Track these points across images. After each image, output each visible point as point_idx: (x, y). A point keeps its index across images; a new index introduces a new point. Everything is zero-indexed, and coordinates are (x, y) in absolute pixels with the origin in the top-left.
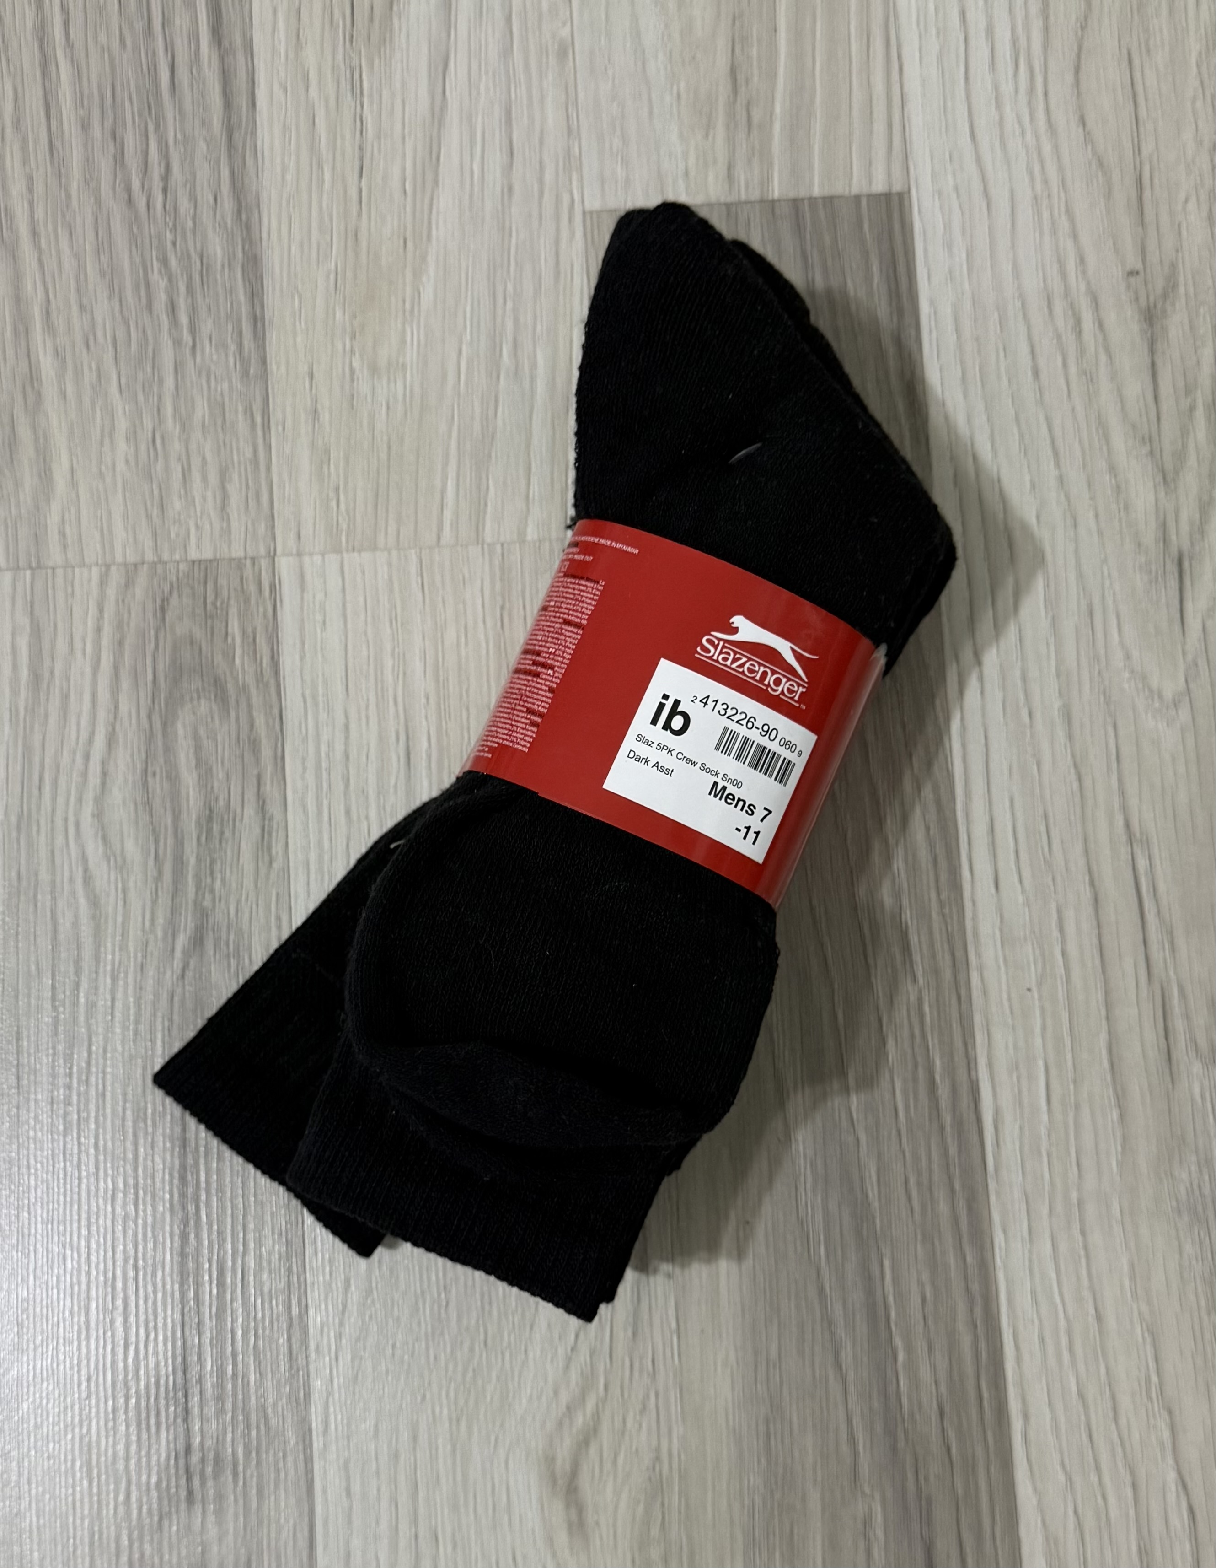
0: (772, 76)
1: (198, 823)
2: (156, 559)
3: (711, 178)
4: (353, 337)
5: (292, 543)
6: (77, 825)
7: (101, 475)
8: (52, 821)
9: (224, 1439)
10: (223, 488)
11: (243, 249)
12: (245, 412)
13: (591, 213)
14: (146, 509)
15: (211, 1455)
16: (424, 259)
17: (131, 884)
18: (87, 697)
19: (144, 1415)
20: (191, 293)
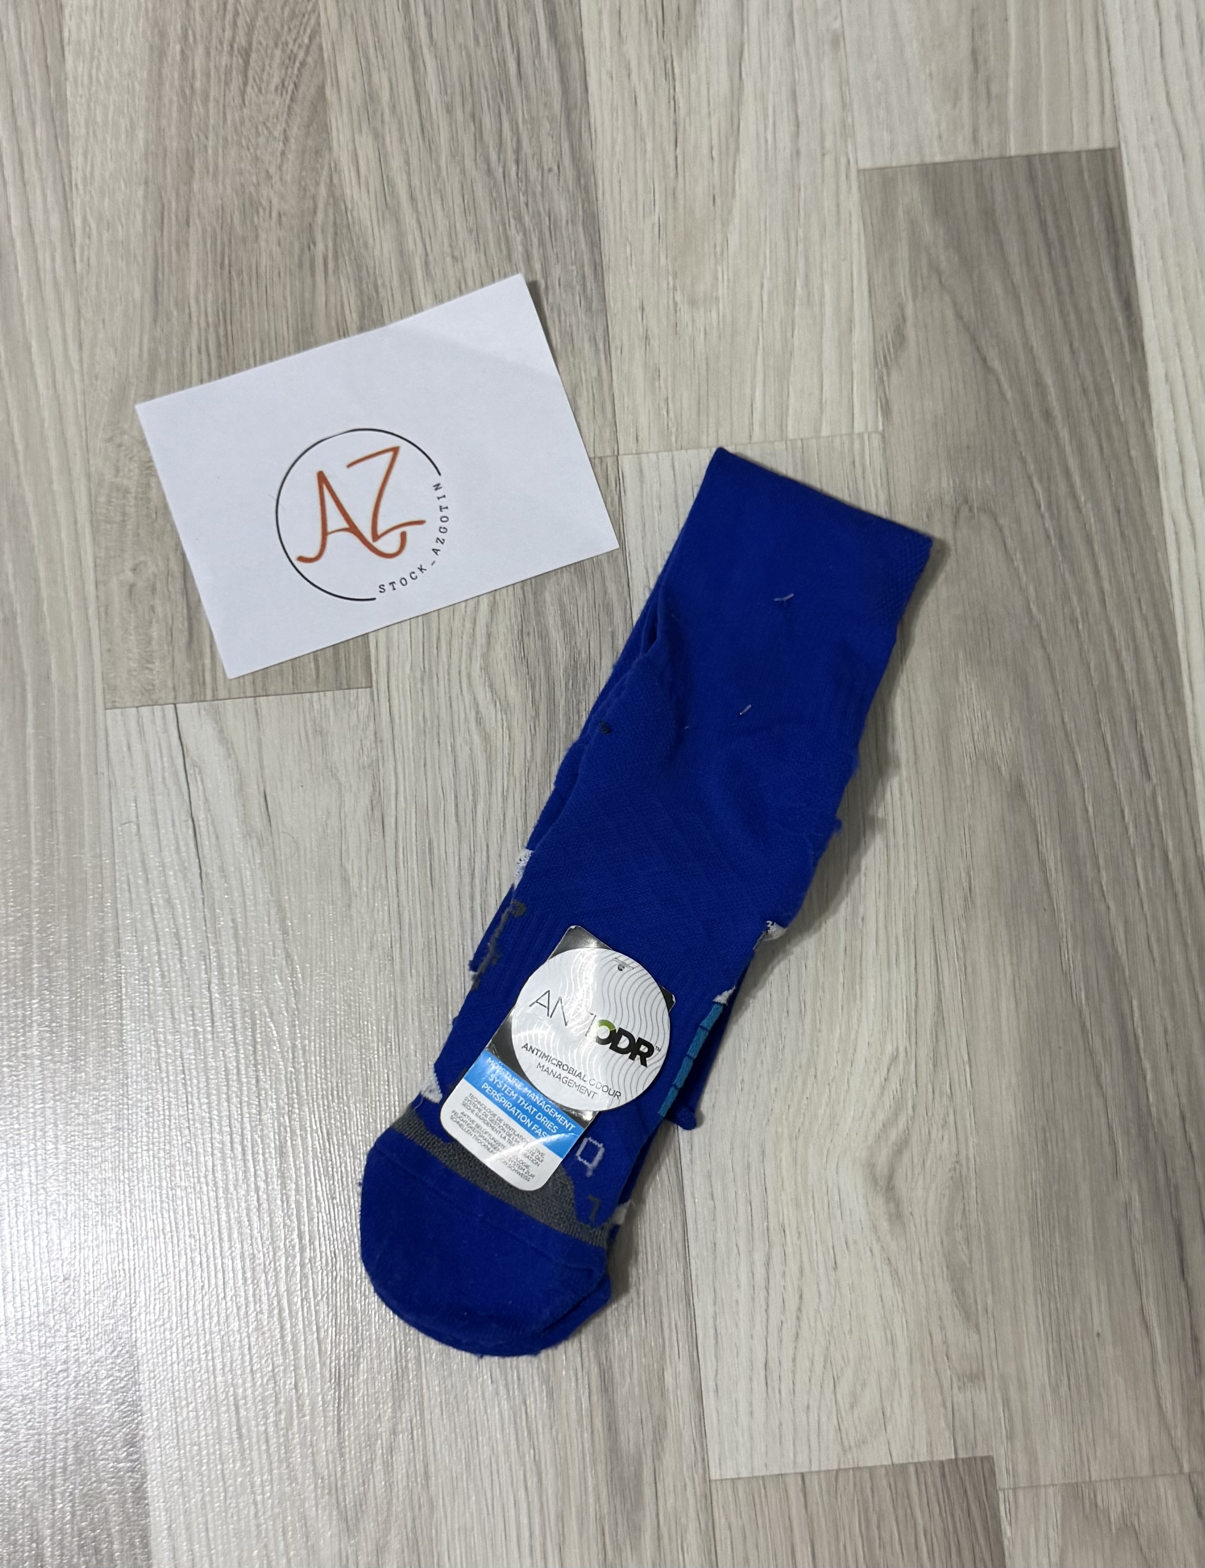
0: (1006, 57)
3: (960, 140)
4: (675, 276)
12: (590, 339)
13: (864, 170)
16: (730, 212)
20: (542, 243)
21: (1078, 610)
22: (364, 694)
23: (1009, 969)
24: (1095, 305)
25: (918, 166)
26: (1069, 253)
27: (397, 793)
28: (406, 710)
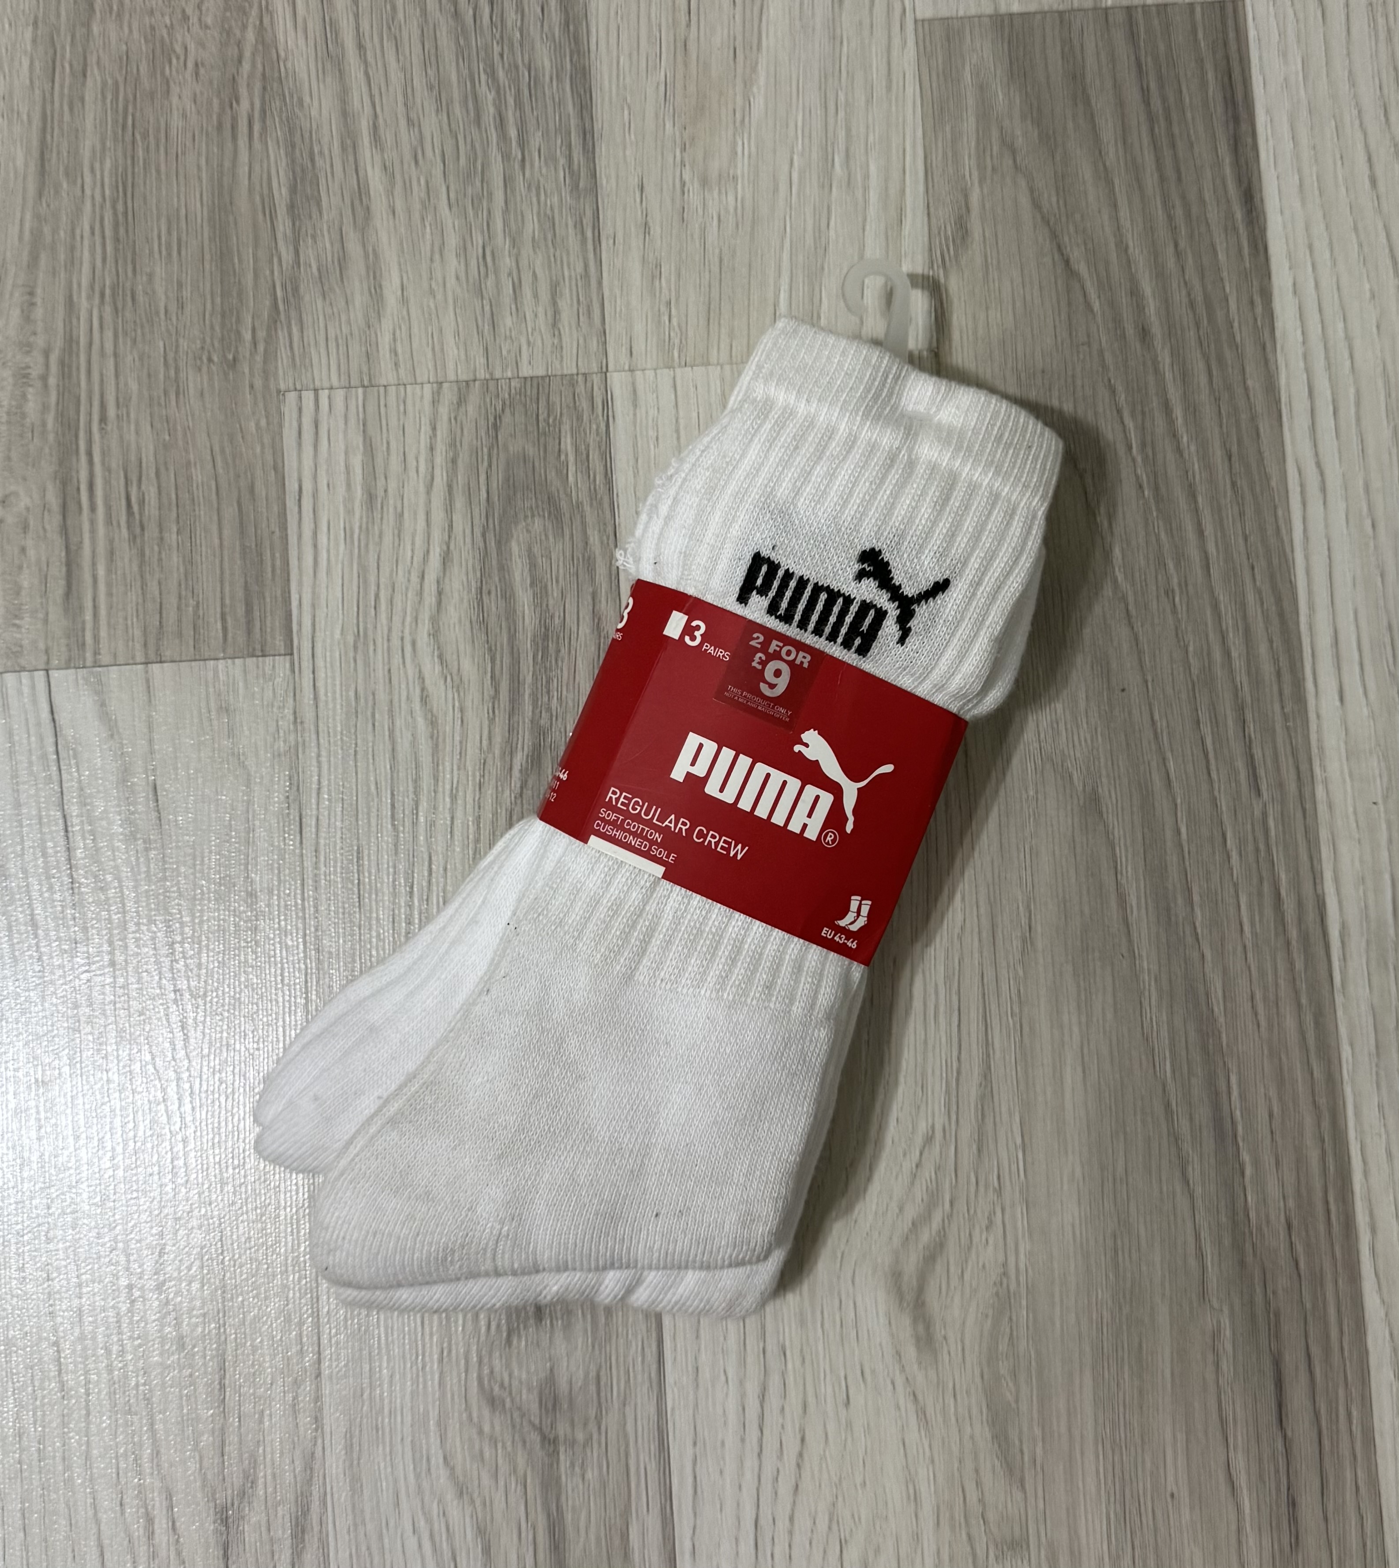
1: (534, 641)
2: (488, 376)
4: (684, 149)
5: (624, 360)
6: (414, 643)
7: (432, 292)
8: (388, 640)
10: (554, 303)
11: (571, 60)
12: (575, 226)
13: (923, 21)
14: (477, 326)
16: (754, 69)
17: (468, 704)
18: (421, 516)
20: (519, 104)
21: (1175, 581)
22: (282, 664)
23: (1076, 1029)
24: (1208, 195)
25: (990, 16)
26: (1176, 130)
27: (319, 789)
28: (334, 685)
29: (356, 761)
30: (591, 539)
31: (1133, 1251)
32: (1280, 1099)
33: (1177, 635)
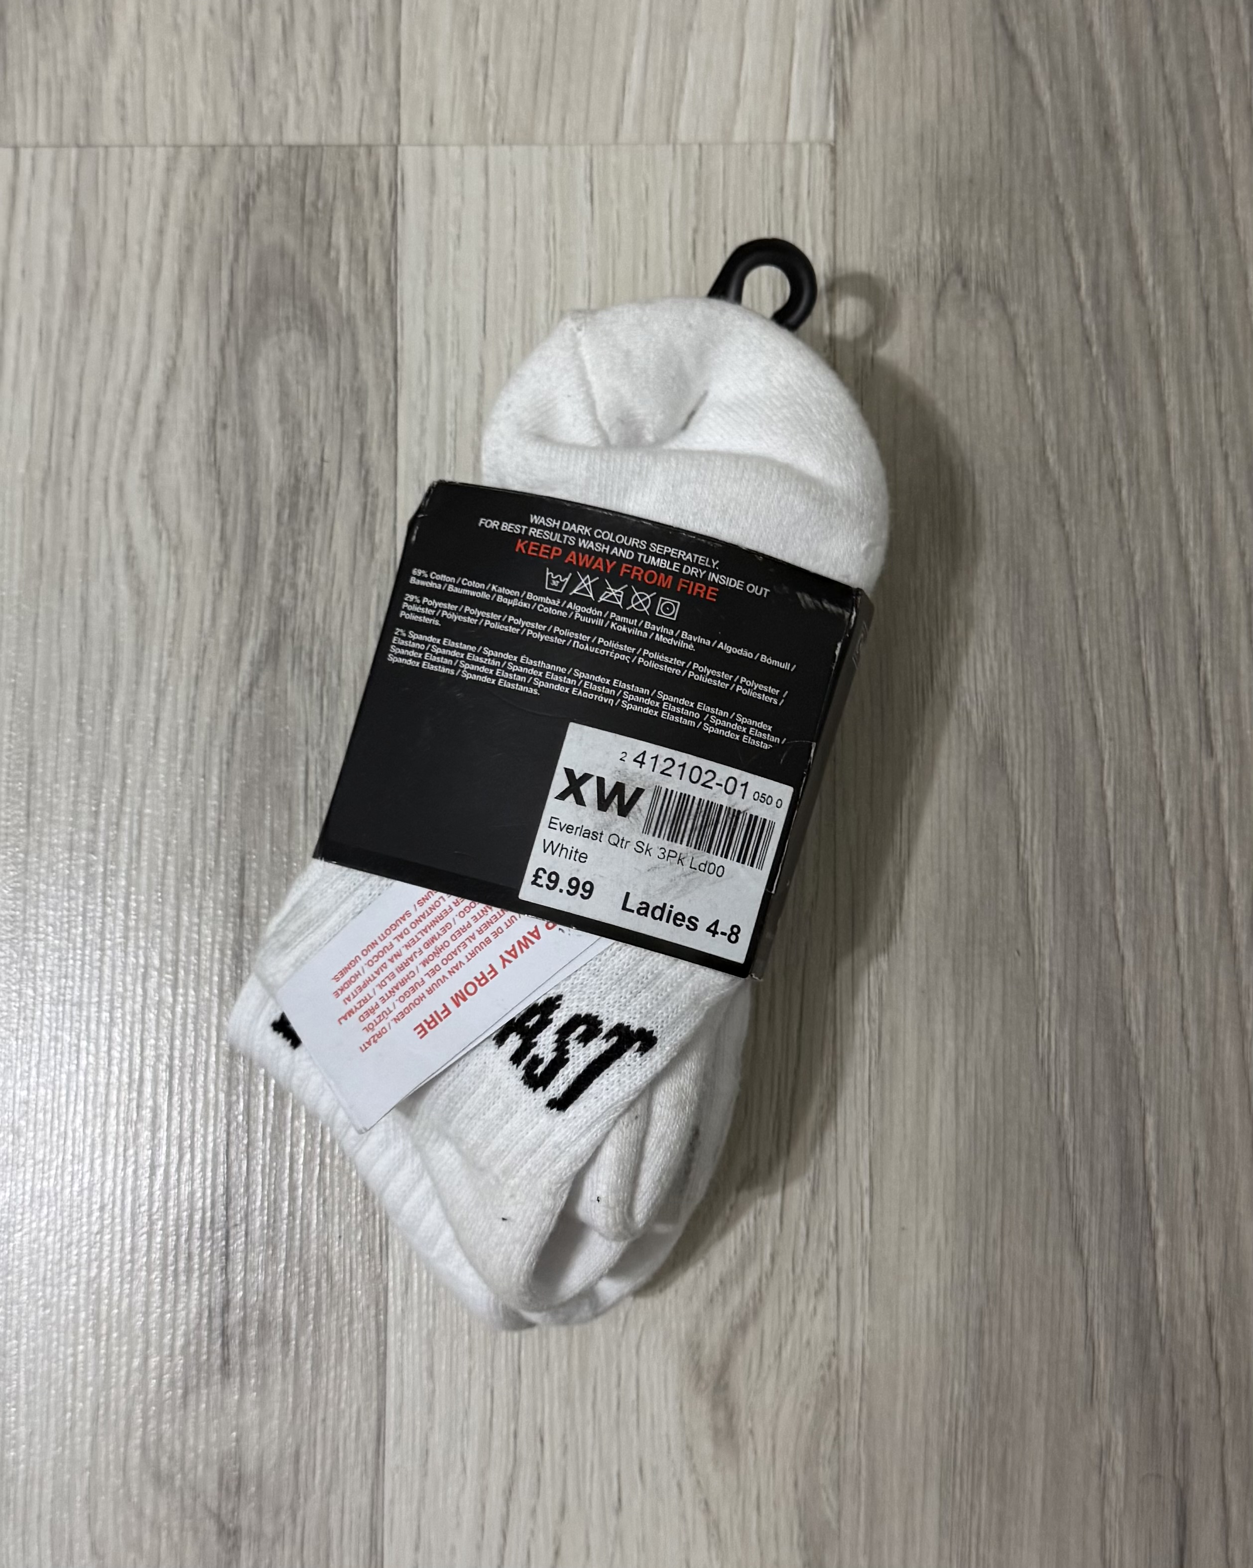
1: (280, 494)
2: (241, 142)
6: (121, 487)
7: (176, 27)
8: (88, 481)
9: (274, 1296)
10: (335, 51)
14: (232, 73)
15: (256, 1314)
17: (188, 570)
18: (141, 319)
19: (171, 1258)
29: (35, 636)
30: (363, 366)
31: (1004, 1334)
32: (1210, 1150)
33: (1120, 539)
